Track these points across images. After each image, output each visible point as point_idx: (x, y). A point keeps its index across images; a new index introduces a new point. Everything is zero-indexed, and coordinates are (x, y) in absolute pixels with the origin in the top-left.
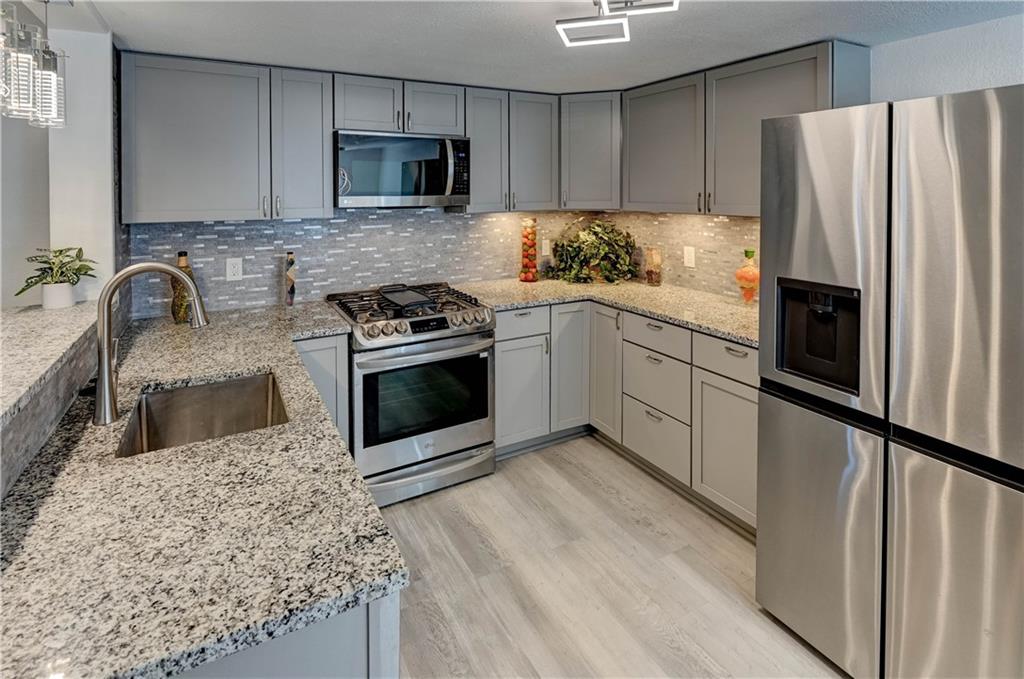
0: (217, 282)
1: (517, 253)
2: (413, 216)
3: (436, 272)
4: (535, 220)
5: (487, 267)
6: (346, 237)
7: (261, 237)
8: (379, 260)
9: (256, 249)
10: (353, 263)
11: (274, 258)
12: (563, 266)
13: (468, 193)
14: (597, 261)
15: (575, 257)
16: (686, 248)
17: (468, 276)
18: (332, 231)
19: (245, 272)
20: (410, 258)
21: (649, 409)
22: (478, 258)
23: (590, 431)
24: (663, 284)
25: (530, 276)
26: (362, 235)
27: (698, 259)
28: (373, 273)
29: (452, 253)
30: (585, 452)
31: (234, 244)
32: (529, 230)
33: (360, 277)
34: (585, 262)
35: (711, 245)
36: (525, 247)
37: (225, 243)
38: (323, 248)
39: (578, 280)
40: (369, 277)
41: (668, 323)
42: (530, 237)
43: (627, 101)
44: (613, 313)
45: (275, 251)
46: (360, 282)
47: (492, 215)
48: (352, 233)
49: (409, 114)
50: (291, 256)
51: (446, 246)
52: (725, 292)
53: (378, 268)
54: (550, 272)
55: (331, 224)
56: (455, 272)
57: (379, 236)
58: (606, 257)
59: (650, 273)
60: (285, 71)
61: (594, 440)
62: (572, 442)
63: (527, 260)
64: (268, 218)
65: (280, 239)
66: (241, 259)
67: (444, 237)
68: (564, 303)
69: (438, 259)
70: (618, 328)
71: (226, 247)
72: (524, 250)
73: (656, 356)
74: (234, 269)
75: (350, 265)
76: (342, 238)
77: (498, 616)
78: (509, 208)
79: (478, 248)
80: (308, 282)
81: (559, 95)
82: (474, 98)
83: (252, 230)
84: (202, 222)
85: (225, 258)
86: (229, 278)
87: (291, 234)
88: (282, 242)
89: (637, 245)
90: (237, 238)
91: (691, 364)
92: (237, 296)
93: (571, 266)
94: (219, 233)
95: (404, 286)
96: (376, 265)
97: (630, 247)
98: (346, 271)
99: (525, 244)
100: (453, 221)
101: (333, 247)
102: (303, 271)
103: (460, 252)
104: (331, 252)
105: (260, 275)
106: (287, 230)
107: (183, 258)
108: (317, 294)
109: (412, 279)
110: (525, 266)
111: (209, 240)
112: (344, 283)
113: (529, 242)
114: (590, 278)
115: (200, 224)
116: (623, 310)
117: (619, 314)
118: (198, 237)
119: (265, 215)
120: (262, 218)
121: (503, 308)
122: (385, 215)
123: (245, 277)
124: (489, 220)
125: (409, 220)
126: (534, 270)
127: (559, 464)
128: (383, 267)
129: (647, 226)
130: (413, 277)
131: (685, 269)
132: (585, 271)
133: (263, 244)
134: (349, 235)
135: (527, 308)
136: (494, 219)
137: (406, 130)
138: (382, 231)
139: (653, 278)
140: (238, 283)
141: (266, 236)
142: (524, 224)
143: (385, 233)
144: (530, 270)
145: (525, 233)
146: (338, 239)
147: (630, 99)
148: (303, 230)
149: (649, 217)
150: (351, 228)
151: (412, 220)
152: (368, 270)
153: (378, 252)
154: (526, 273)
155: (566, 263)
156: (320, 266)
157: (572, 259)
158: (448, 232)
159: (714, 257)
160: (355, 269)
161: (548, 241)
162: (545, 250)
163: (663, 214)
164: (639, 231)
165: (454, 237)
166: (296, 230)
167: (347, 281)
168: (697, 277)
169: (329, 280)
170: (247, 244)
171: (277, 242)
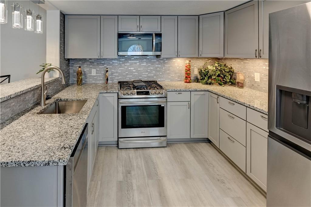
0: (90, 76)
1: (184, 72)
2: (146, 59)
3: (153, 77)
4: (190, 61)
5: (172, 77)
6: (124, 65)
7: (101, 63)
8: (135, 72)
9: (99, 67)
10: (126, 72)
11: (104, 70)
12: (202, 78)
13: (161, 51)
14: (215, 77)
15: (206, 75)
16: (256, 73)
17: (164, 79)
18: (120, 63)
19: (96, 73)
20: (145, 72)
21: (230, 137)
22: (168, 74)
23: (208, 141)
24: (245, 88)
25: (188, 81)
26: (129, 64)
27: (261, 78)
28: (133, 76)
29: (159, 71)
30: (205, 148)
31: (94, 65)
32: (188, 64)
33: (129, 77)
34: (210, 77)
35: (267, 72)
36: (186, 70)
37: (92, 65)
38: (118, 67)
39: (207, 83)
40: (131, 77)
41: (237, 102)
42: (188, 67)
43: (226, 15)
44: (216, 96)
45: (104, 68)
48: (126, 63)
49: (141, 26)
50: (107, 69)
51: (157, 69)
53: (134, 75)
54: (197, 80)
55: (120, 61)
56: (160, 78)
57: (134, 65)
58: (219, 76)
60: (104, 16)
61: (210, 144)
62: (201, 143)
63: (187, 75)
64: (99, 58)
65: (106, 64)
66: (95, 70)
67: (156, 66)
68: (196, 91)
69: (154, 73)
70: (218, 103)
71: (92, 66)
72: (186, 72)
73: (232, 116)
74: (94, 72)
75: (125, 73)
76: (123, 65)
77: (150, 195)
78: (178, 56)
79: (169, 70)
80: (113, 77)
81: (199, 16)
82: (164, 19)
83: (98, 62)
84: (86, 59)
85: (91, 69)
86: (92, 74)
87: (109, 63)
88: (106, 65)
89: (235, 72)
90: (95, 64)
91: (246, 121)
92: (94, 80)
94: (90, 62)
95: (141, 81)
96: (134, 74)
98: (124, 75)
99: (186, 69)
100: (160, 61)
101: (121, 68)
102: (112, 74)
103: (162, 71)
104: (120, 69)
105: (100, 74)
106: (108, 61)
107: (80, 68)
108: (116, 81)
109: (145, 79)
110: (186, 77)
111: (88, 64)
112: (124, 79)
113: (187, 69)
114: (212, 83)
115: (85, 59)
116: (220, 96)
117: (218, 97)
118: (85, 63)
120: (98, 58)
122: (136, 58)
123: (97, 74)
124: (173, 61)
125: (144, 60)
126: (189, 79)
127: (192, 150)
128: (136, 74)
129: (239, 64)
130: (145, 78)
131: (255, 82)
132: (210, 80)
133: (101, 66)
135: (180, 91)
136: (175, 60)
137: (140, 31)
138: (136, 63)
140: (95, 76)
141: (102, 63)
142: (186, 62)
144: (188, 78)
145: (186, 65)
146: (122, 65)
147: (228, 14)
148: (112, 62)
149: (240, 61)
150: (126, 62)
152: (131, 75)
153: (134, 69)
154: (186, 80)
155: (203, 77)
156: (117, 73)
157: (205, 76)
158: (158, 64)
160: (127, 74)
161: (197, 69)
162: (195, 72)
164: (235, 66)
165: (160, 66)
166: (110, 62)
167: (125, 78)
168: (261, 86)
169: (120, 77)
170: (97, 65)
171: (105, 65)
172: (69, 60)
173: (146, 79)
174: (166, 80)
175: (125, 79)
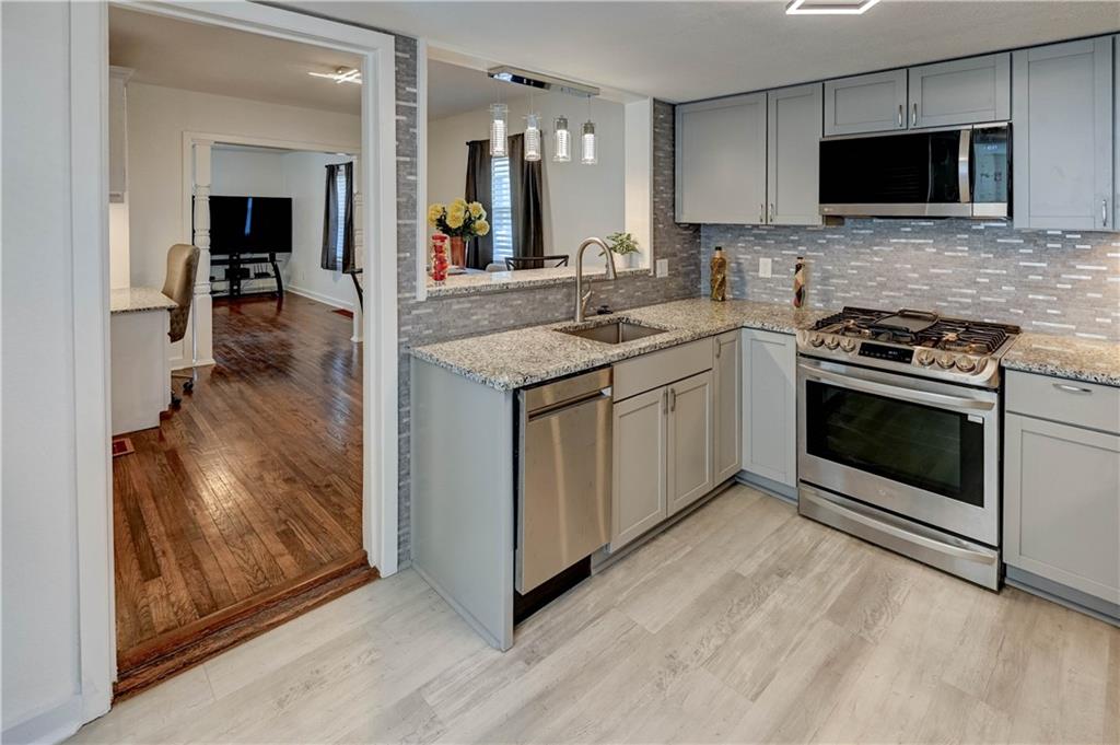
0: (753, 277)
6: (871, 250)
7: (787, 242)
8: (916, 281)
9: (784, 252)
10: (878, 279)
18: (855, 242)
19: (773, 272)
20: (961, 285)
26: (891, 249)
28: (906, 295)
31: (765, 246)
33: (887, 296)
37: (759, 245)
46: (887, 301)
48: (879, 246)
49: (915, 106)
51: (1026, 277)
53: (912, 290)
55: (853, 234)
57: (914, 253)
65: (803, 245)
66: (770, 260)
67: (1024, 263)
69: (1008, 293)
71: (759, 248)
74: (765, 267)
75: (875, 281)
76: (868, 251)
82: (1029, 63)
84: (743, 225)
85: (759, 257)
86: (761, 275)
90: (768, 242)
92: (768, 291)
94: (755, 236)
96: (909, 286)
98: (872, 286)
100: (1041, 242)
101: (857, 259)
102: (825, 279)
103: (1056, 289)
104: (853, 263)
105: (785, 276)
106: (810, 237)
107: (718, 252)
108: (838, 305)
109: (962, 312)
111: (749, 241)
112: (868, 300)
115: (741, 227)
118: (742, 238)
119: (761, 220)
123: (774, 276)
128: (919, 290)
133: (789, 249)
134: (875, 248)
138: (918, 247)
140: (768, 281)
141: (793, 241)
143: (923, 250)
146: (863, 251)
148: (825, 239)
150: (878, 240)
151: (966, 236)
152: (899, 289)
153: (914, 271)
156: (842, 277)
158: (1029, 257)
160: (883, 286)
165: (1044, 265)
166: (820, 238)
167: (872, 297)
169: (853, 293)
170: (775, 247)
171: (800, 248)
172: (696, 228)
173: (969, 312)
174: (1076, 331)
175: (874, 300)
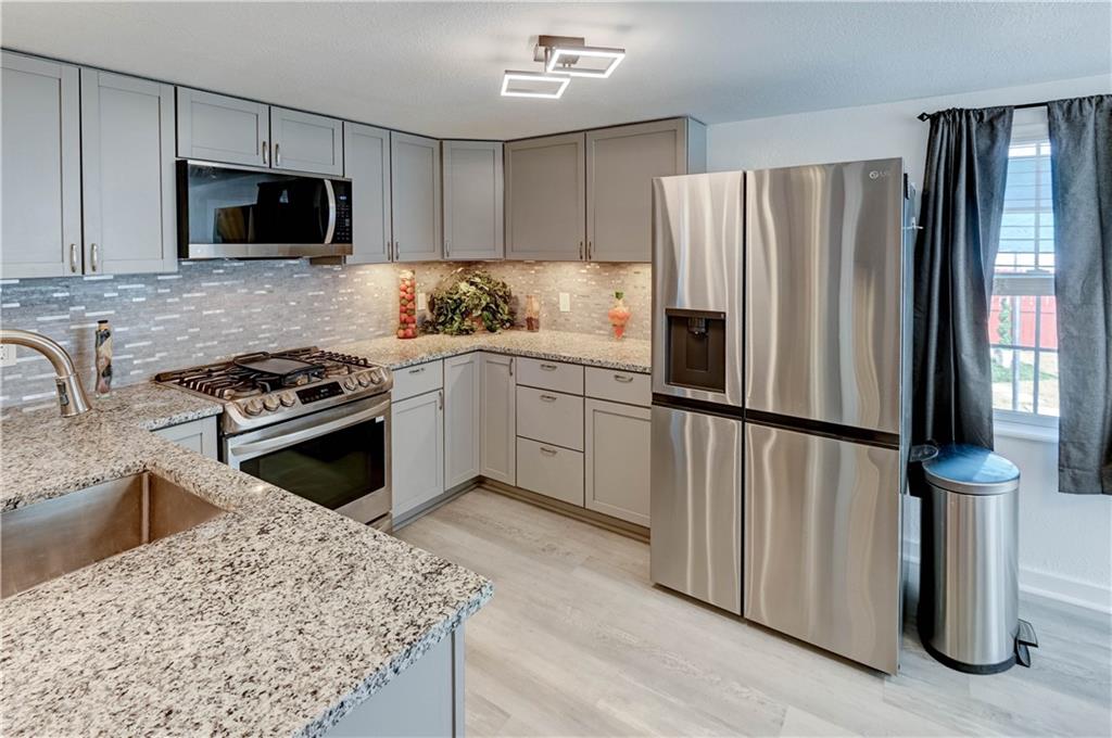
1: (393, 308)
2: (272, 268)
3: (301, 335)
4: (414, 273)
5: (361, 325)
6: (181, 298)
7: (48, 302)
8: (228, 325)
9: (39, 319)
10: (191, 330)
11: (69, 331)
12: (442, 319)
13: (350, 242)
14: (479, 312)
15: (455, 309)
16: (561, 294)
17: (338, 337)
18: (160, 291)
20: (270, 320)
22: (349, 317)
23: (480, 482)
24: (541, 330)
25: (410, 332)
26: (204, 294)
27: (573, 305)
28: (220, 342)
29: (320, 312)
32: (408, 283)
33: (201, 349)
34: (466, 314)
35: (584, 290)
36: (403, 301)
38: (146, 313)
39: (461, 332)
40: (214, 347)
41: (562, 362)
42: (409, 290)
43: (509, 152)
44: (506, 359)
45: (72, 320)
46: (201, 355)
47: (366, 267)
48: (189, 292)
49: (277, 146)
50: (104, 326)
51: (312, 304)
52: (597, 332)
53: (227, 335)
54: (429, 327)
55: (159, 281)
56: (325, 334)
57: (226, 296)
58: (487, 308)
59: (529, 320)
60: (102, 73)
62: (463, 497)
63: (404, 316)
65: (80, 304)
67: (310, 294)
68: (457, 355)
69: (303, 320)
70: (511, 374)
72: (402, 305)
73: (550, 394)
75: (187, 334)
76: (177, 300)
78: (392, 258)
79: (350, 304)
80: (125, 360)
81: (441, 140)
82: (353, 134)
83: (33, 293)
87: (97, 297)
88: (83, 308)
89: (513, 294)
91: (584, 396)
93: (452, 319)
95: (264, 353)
96: (224, 332)
97: (507, 298)
98: (182, 342)
99: (404, 298)
100: (321, 275)
101: (164, 312)
103: (329, 310)
104: (158, 318)
106: (91, 291)
108: (138, 375)
110: (404, 322)
113: (407, 296)
114: (472, 330)
116: (515, 356)
117: (512, 360)
119: (74, 271)
120: (69, 273)
121: (398, 366)
122: (235, 269)
123: (19, 360)
124: (361, 272)
125: (266, 275)
126: (413, 326)
128: (234, 334)
129: (523, 275)
130: (273, 342)
131: (561, 314)
132: (467, 323)
133: (52, 312)
134: (185, 295)
136: (368, 272)
137: (274, 166)
138: (231, 289)
139: (531, 325)
141: (57, 300)
142: (402, 276)
143: (236, 291)
144: (410, 325)
145: (403, 286)
146: (169, 300)
147: (512, 150)
148: (115, 290)
149: (525, 266)
150: (188, 286)
151: (271, 274)
152: (213, 338)
153: (227, 314)
154: (404, 329)
155: (446, 316)
156: (144, 338)
157: (453, 311)
158: (315, 288)
159: (587, 300)
160: (195, 338)
161: (424, 295)
162: (422, 304)
163: (539, 262)
164: (514, 280)
165: (322, 293)
167: (183, 354)
168: (572, 320)
169: (158, 355)
170: (23, 315)
171: (72, 309)
173: (275, 345)
174: (342, 339)
175: (185, 357)
